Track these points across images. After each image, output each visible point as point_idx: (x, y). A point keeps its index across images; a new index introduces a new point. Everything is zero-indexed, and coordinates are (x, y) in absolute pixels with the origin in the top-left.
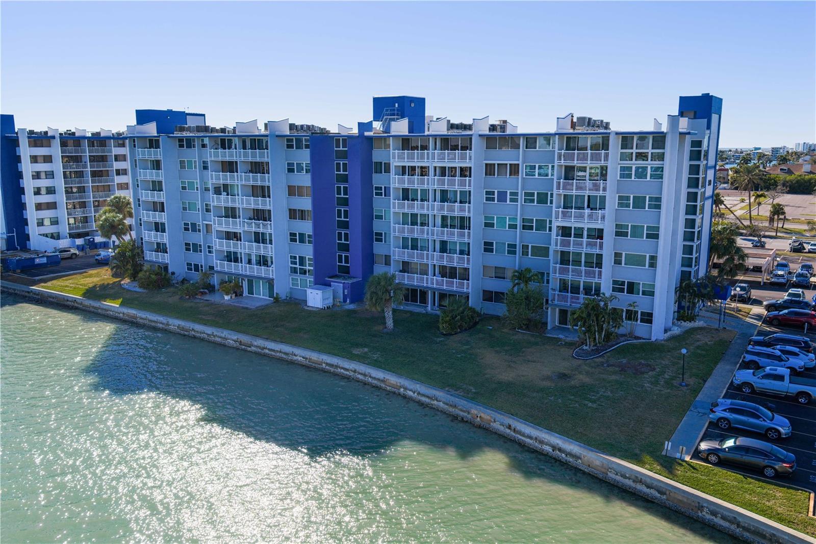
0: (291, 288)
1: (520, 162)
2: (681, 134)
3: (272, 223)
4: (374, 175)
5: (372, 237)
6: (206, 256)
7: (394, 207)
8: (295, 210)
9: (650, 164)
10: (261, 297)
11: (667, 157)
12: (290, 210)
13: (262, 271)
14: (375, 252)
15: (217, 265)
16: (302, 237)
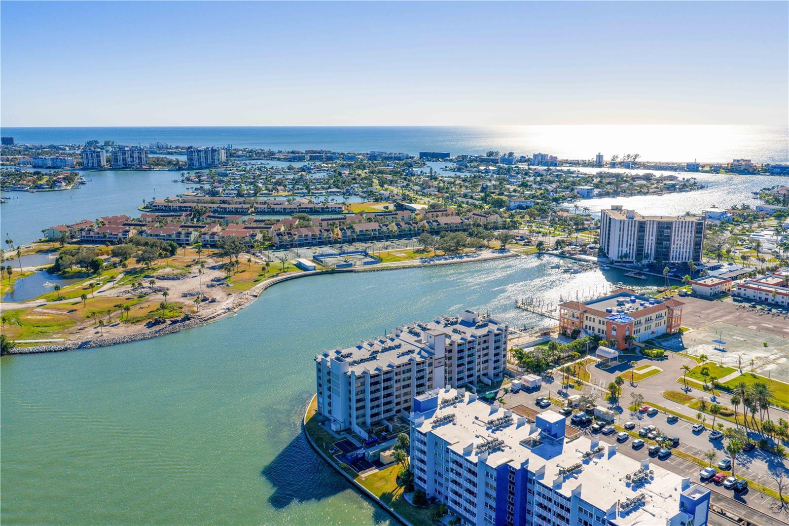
3: (477, 499)
5: (525, 511)
6: (444, 491)
7: (536, 508)
8: (488, 493)
13: (471, 517)
15: (450, 504)
16: (491, 507)
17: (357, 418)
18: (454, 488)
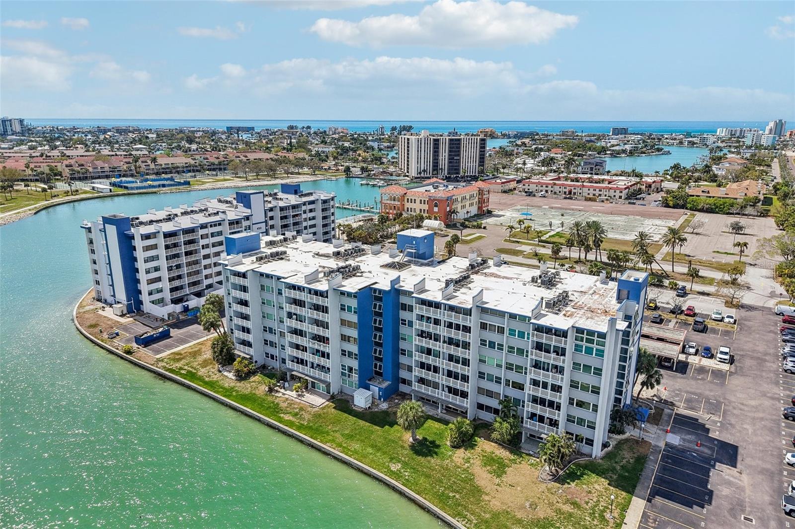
0: (341, 386)
1: (505, 326)
2: (617, 330)
3: (330, 346)
4: (401, 312)
5: (398, 352)
6: (280, 351)
7: (415, 341)
8: (345, 336)
9: (595, 346)
10: (321, 391)
11: (607, 344)
12: (342, 335)
13: (322, 375)
14: (400, 361)
15: (289, 364)
16: (350, 354)
17: (150, 294)
18: (294, 341)
